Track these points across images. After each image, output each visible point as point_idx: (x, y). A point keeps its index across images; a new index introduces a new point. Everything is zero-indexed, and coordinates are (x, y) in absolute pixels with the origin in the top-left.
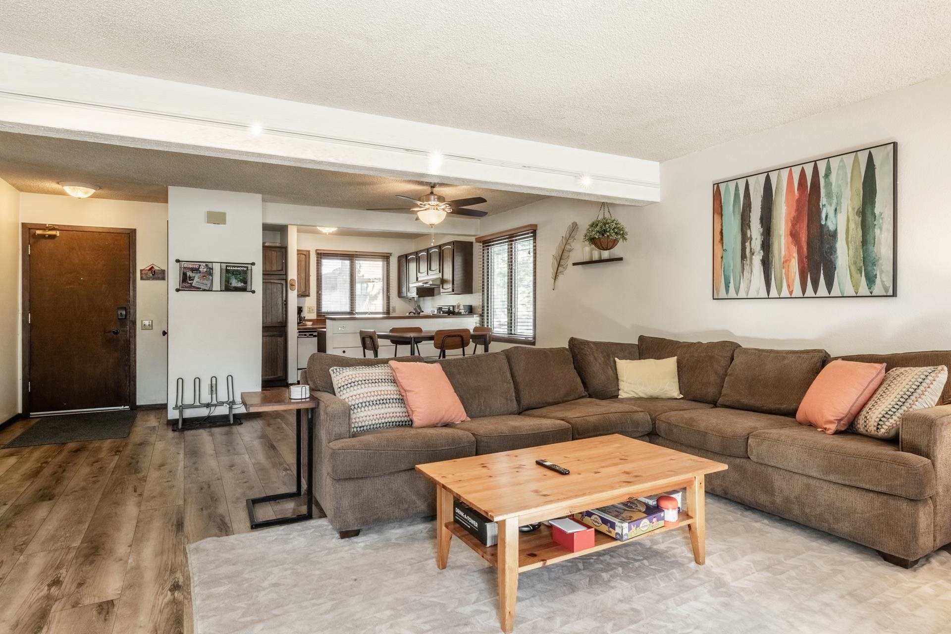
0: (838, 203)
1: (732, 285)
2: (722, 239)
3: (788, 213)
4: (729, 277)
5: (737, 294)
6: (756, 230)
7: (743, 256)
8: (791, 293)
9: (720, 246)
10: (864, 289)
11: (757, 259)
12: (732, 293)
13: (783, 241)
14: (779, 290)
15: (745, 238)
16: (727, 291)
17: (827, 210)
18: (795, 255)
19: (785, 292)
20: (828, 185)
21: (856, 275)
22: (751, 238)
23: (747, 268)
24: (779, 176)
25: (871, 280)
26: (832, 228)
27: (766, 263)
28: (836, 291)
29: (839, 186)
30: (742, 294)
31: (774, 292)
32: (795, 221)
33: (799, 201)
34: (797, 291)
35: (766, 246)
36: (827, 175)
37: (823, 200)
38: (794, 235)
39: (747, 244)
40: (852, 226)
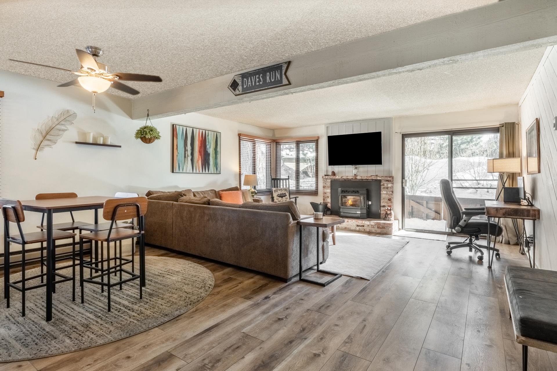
0: (210, 145)
1: (181, 167)
2: (177, 148)
3: (198, 145)
4: (180, 164)
5: (183, 171)
6: (189, 147)
7: (185, 157)
8: (199, 172)
9: (176, 151)
10: (215, 172)
11: (190, 158)
12: (181, 171)
13: (197, 154)
14: (196, 171)
15: (186, 150)
16: (179, 170)
17: (208, 147)
18: (200, 159)
19: (198, 172)
20: (208, 139)
21: (214, 167)
22: (187, 150)
23: (186, 161)
24: (196, 130)
25: (217, 169)
26: (209, 152)
27: (192, 160)
28: (210, 172)
29: (210, 140)
30: (184, 171)
31: (194, 171)
32: (200, 148)
33: (201, 141)
34: (201, 172)
35: (192, 154)
36: (208, 136)
37: (207, 143)
38: (200, 152)
39: (186, 152)
40: (213, 153)
